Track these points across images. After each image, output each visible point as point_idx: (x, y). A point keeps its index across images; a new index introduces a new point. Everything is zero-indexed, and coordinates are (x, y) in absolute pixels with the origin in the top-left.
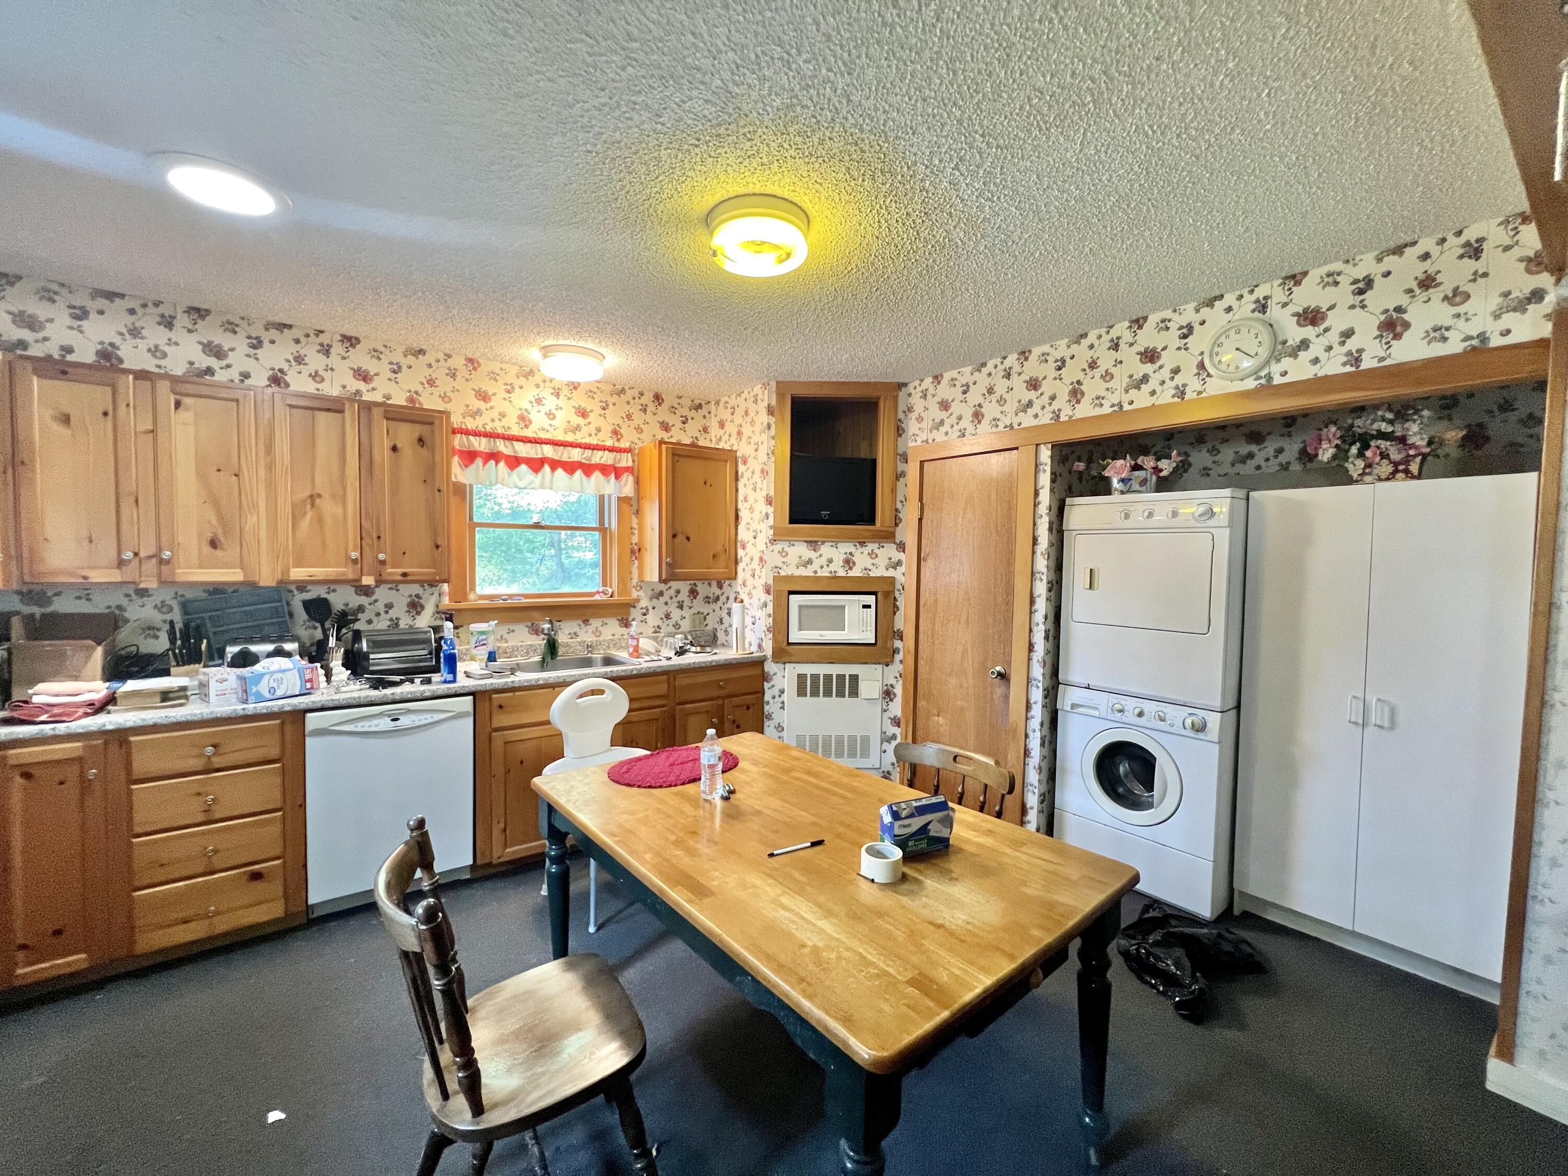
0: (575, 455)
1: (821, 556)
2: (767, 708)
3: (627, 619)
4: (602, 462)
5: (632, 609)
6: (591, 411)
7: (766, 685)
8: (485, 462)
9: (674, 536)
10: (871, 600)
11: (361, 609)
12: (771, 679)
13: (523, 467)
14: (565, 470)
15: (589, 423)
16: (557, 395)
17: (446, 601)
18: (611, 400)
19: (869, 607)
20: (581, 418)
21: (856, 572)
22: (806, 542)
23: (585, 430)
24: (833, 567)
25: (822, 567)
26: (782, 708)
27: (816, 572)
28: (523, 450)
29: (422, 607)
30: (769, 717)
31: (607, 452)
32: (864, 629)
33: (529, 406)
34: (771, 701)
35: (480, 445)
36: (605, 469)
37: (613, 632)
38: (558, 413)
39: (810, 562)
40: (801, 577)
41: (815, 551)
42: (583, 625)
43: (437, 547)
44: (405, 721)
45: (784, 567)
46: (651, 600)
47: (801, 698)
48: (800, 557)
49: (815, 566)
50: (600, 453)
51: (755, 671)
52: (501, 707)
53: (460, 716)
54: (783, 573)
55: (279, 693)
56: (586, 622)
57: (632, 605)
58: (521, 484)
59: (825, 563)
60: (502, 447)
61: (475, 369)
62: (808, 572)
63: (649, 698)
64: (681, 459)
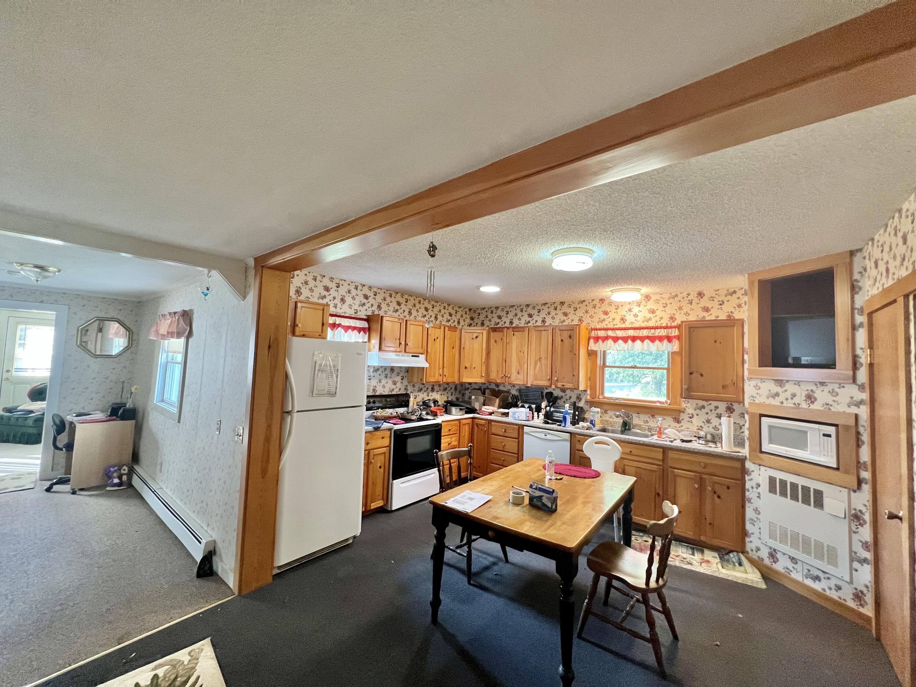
0: (645, 333)
1: (786, 391)
2: (747, 494)
3: (678, 419)
4: (659, 335)
5: (682, 414)
6: (657, 310)
7: (747, 478)
8: (603, 341)
9: (691, 373)
10: (832, 430)
11: (562, 397)
12: (750, 474)
13: (620, 341)
14: (640, 340)
15: (656, 316)
16: (639, 306)
17: (589, 397)
18: (668, 302)
19: (829, 436)
20: (652, 314)
21: (817, 406)
22: (773, 380)
23: (654, 320)
24: (796, 400)
25: (787, 399)
26: (759, 497)
27: (782, 403)
28: (620, 334)
29: (581, 399)
30: (750, 500)
31: (662, 329)
32: (826, 453)
33: (625, 313)
34: (750, 489)
35: (602, 334)
36: (661, 339)
37: (669, 424)
38: (639, 314)
39: (777, 394)
40: (770, 405)
41: (781, 386)
42: (651, 418)
43: (574, 376)
44: (548, 437)
45: (758, 397)
46: (695, 410)
47: (771, 495)
48: (770, 391)
49: (782, 398)
50: (659, 330)
51: (737, 465)
52: (579, 441)
53: (565, 440)
54: (757, 401)
55: (520, 419)
56: (653, 416)
57: (682, 411)
58: (619, 349)
59: (789, 397)
60: (610, 333)
61: (603, 303)
62: (776, 402)
63: (647, 457)
64: (696, 330)
